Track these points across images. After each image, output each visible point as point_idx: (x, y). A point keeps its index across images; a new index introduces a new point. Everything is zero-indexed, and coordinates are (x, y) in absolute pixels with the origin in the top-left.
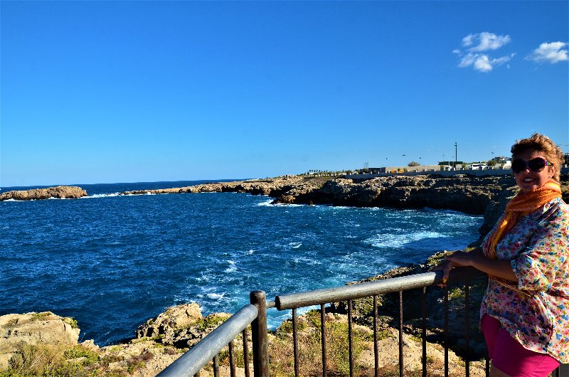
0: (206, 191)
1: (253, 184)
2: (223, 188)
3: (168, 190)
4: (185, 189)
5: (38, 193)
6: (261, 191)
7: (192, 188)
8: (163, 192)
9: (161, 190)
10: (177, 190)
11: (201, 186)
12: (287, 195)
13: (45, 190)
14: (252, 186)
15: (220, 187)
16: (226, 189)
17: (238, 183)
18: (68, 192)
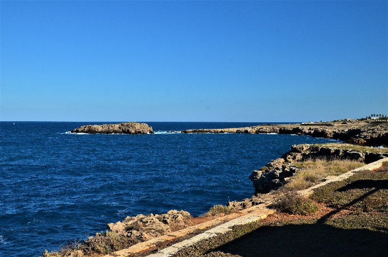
0: (264, 132)
1: (312, 127)
2: (280, 130)
3: (226, 130)
4: (242, 129)
5: (111, 128)
6: (323, 134)
7: (249, 129)
8: (222, 132)
9: (219, 130)
10: (235, 130)
11: (259, 127)
12: (357, 138)
13: (117, 126)
14: (310, 129)
15: (278, 129)
16: (283, 132)
17: (295, 126)
18: (137, 128)
